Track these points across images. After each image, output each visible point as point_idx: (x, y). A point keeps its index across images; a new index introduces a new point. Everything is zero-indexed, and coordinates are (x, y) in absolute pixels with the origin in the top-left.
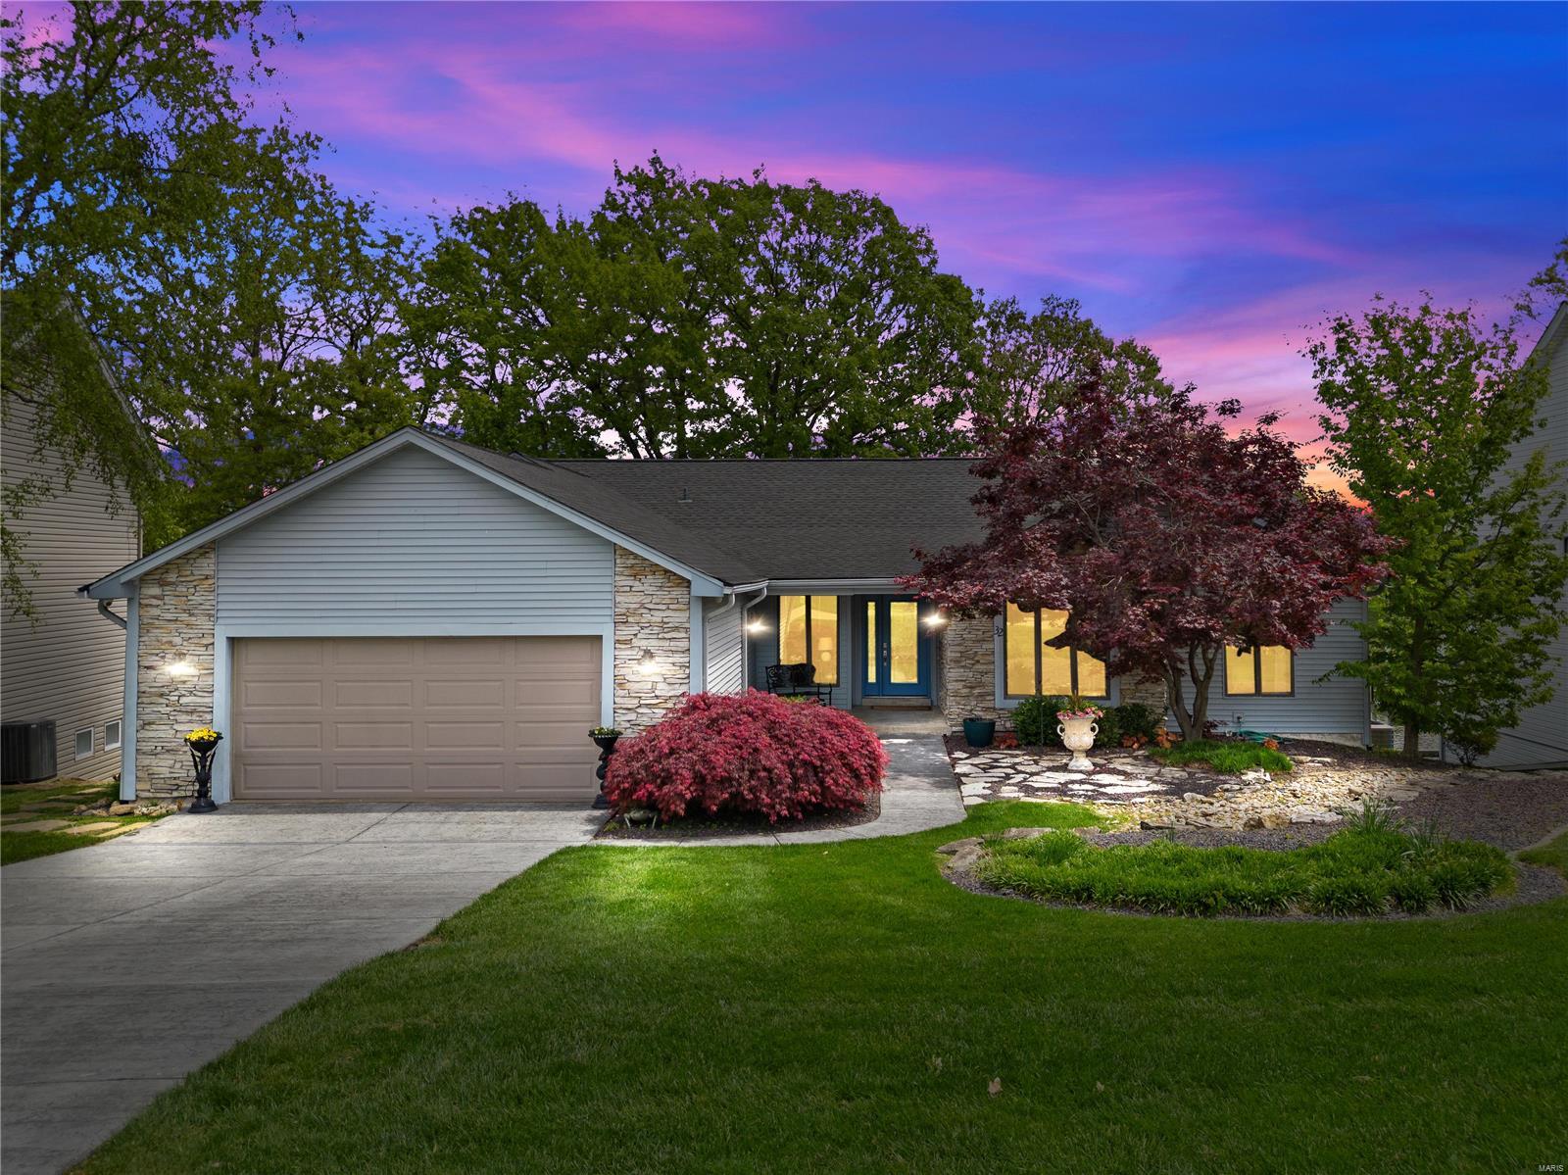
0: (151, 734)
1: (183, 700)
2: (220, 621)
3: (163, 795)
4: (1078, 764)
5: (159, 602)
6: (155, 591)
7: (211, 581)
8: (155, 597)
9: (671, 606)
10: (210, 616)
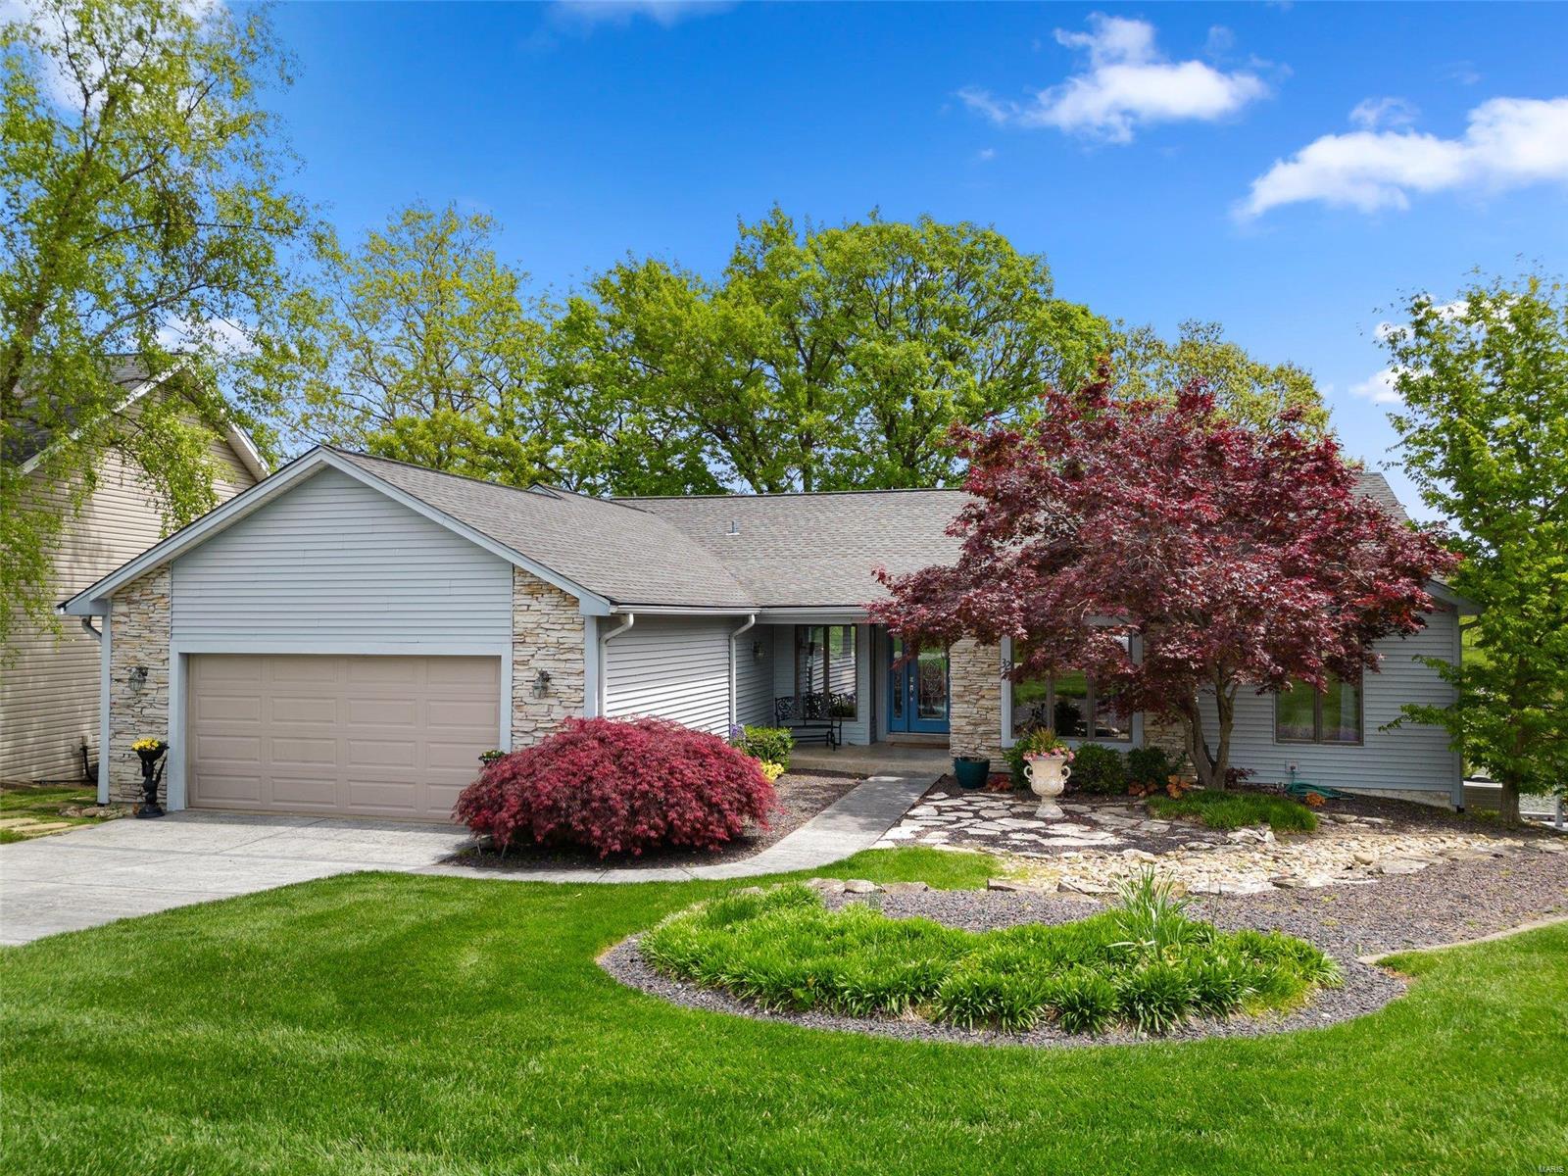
0: (121, 743)
1: (146, 712)
2: (174, 638)
3: (129, 800)
4: (1045, 810)
5: (126, 619)
6: (123, 608)
7: (167, 600)
8: (123, 614)
9: (566, 626)
10: (166, 632)
